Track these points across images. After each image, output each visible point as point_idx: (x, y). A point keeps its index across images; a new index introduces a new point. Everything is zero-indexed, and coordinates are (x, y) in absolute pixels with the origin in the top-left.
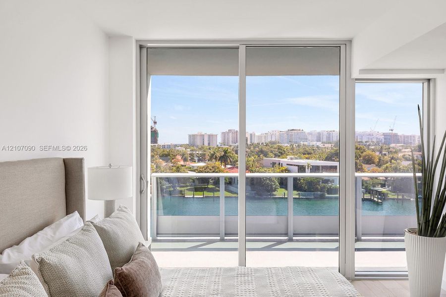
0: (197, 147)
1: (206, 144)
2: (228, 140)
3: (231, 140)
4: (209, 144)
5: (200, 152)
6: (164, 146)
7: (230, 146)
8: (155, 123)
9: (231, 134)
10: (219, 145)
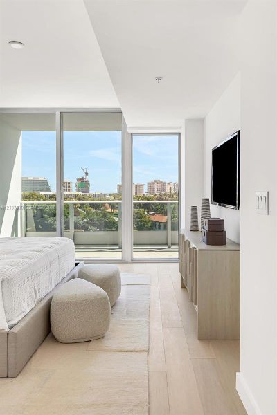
2: (154, 190)
4: (136, 193)
6: (95, 195)
7: (155, 195)
9: (156, 185)
10: (145, 194)
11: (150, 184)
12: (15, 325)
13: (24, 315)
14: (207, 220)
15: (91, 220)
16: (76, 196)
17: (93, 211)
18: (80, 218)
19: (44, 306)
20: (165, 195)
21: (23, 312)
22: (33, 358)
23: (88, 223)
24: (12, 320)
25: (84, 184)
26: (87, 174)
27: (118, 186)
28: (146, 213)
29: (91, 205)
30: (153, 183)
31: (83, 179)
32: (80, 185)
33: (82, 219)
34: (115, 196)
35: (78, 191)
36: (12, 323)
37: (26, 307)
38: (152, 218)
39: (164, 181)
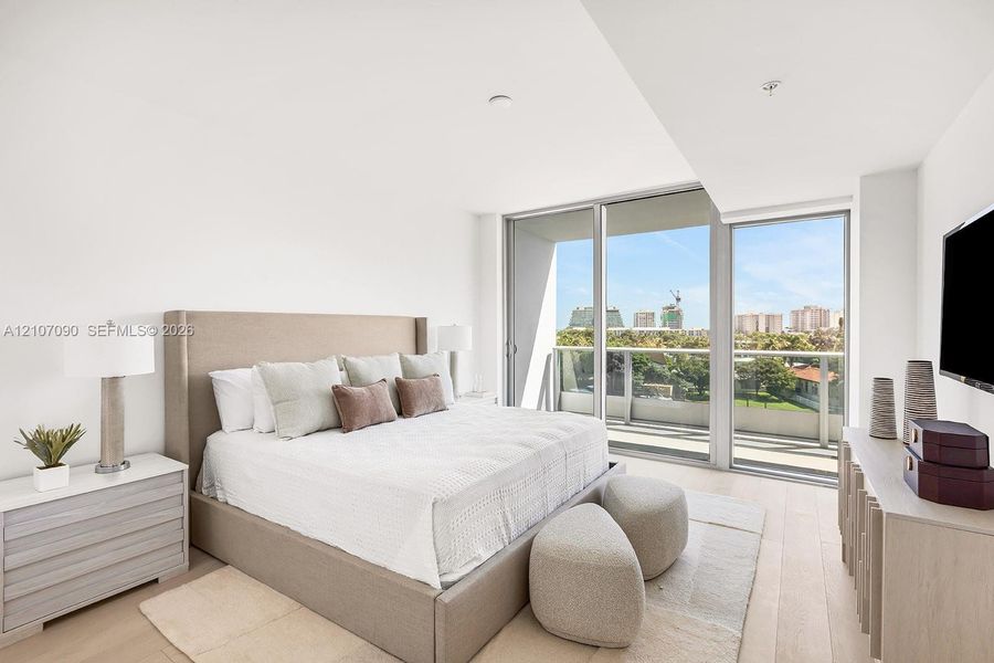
0: (746, 333)
1: (762, 329)
2: (803, 324)
3: (808, 322)
4: (767, 330)
5: (748, 342)
6: (691, 333)
7: (808, 332)
8: (678, 300)
9: (808, 314)
10: (786, 331)
11: (795, 313)
12: (454, 583)
13: (476, 564)
14: (920, 430)
15: (685, 372)
18: (666, 367)
19: (516, 551)
20: (827, 333)
21: (475, 559)
22: (489, 646)
23: (678, 375)
24: (451, 572)
25: (673, 315)
28: (787, 365)
30: (803, 312)
31: (672, 307)
32: (667, 317)
33: (670, 369)
35: (664, 325)
36: (450, 578)
37: (481, 551)
38: (800, 374)
39: (825, 308)
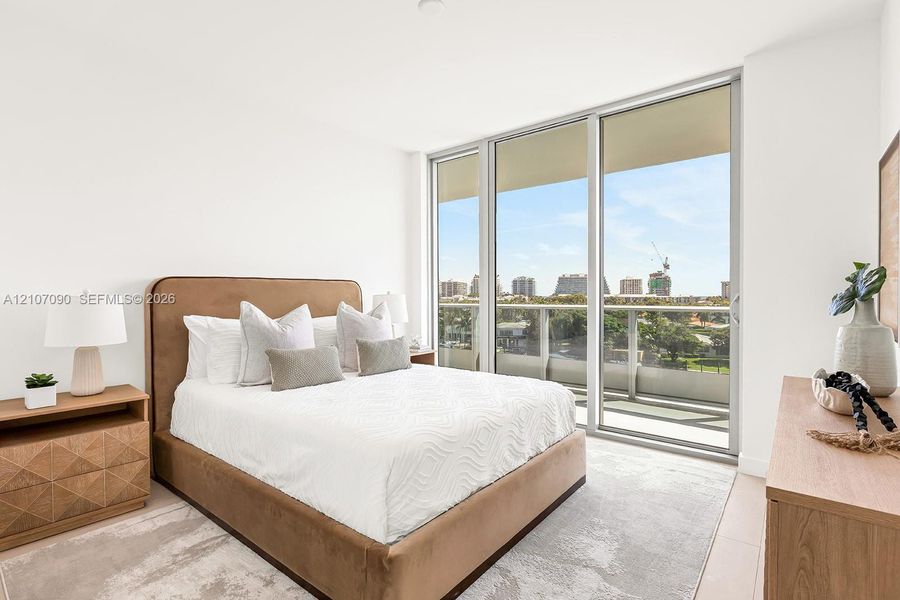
15: (656, 338)
16: (646, 301)
17: (668, 323)
23: (650, 340)
25: (660, 282)
26: (667, 267)
27: (725, 285)
29: (668, 314)
31: (660, 274)
32: (654, 284)
34: (714, 300)
35: (651, 292)
